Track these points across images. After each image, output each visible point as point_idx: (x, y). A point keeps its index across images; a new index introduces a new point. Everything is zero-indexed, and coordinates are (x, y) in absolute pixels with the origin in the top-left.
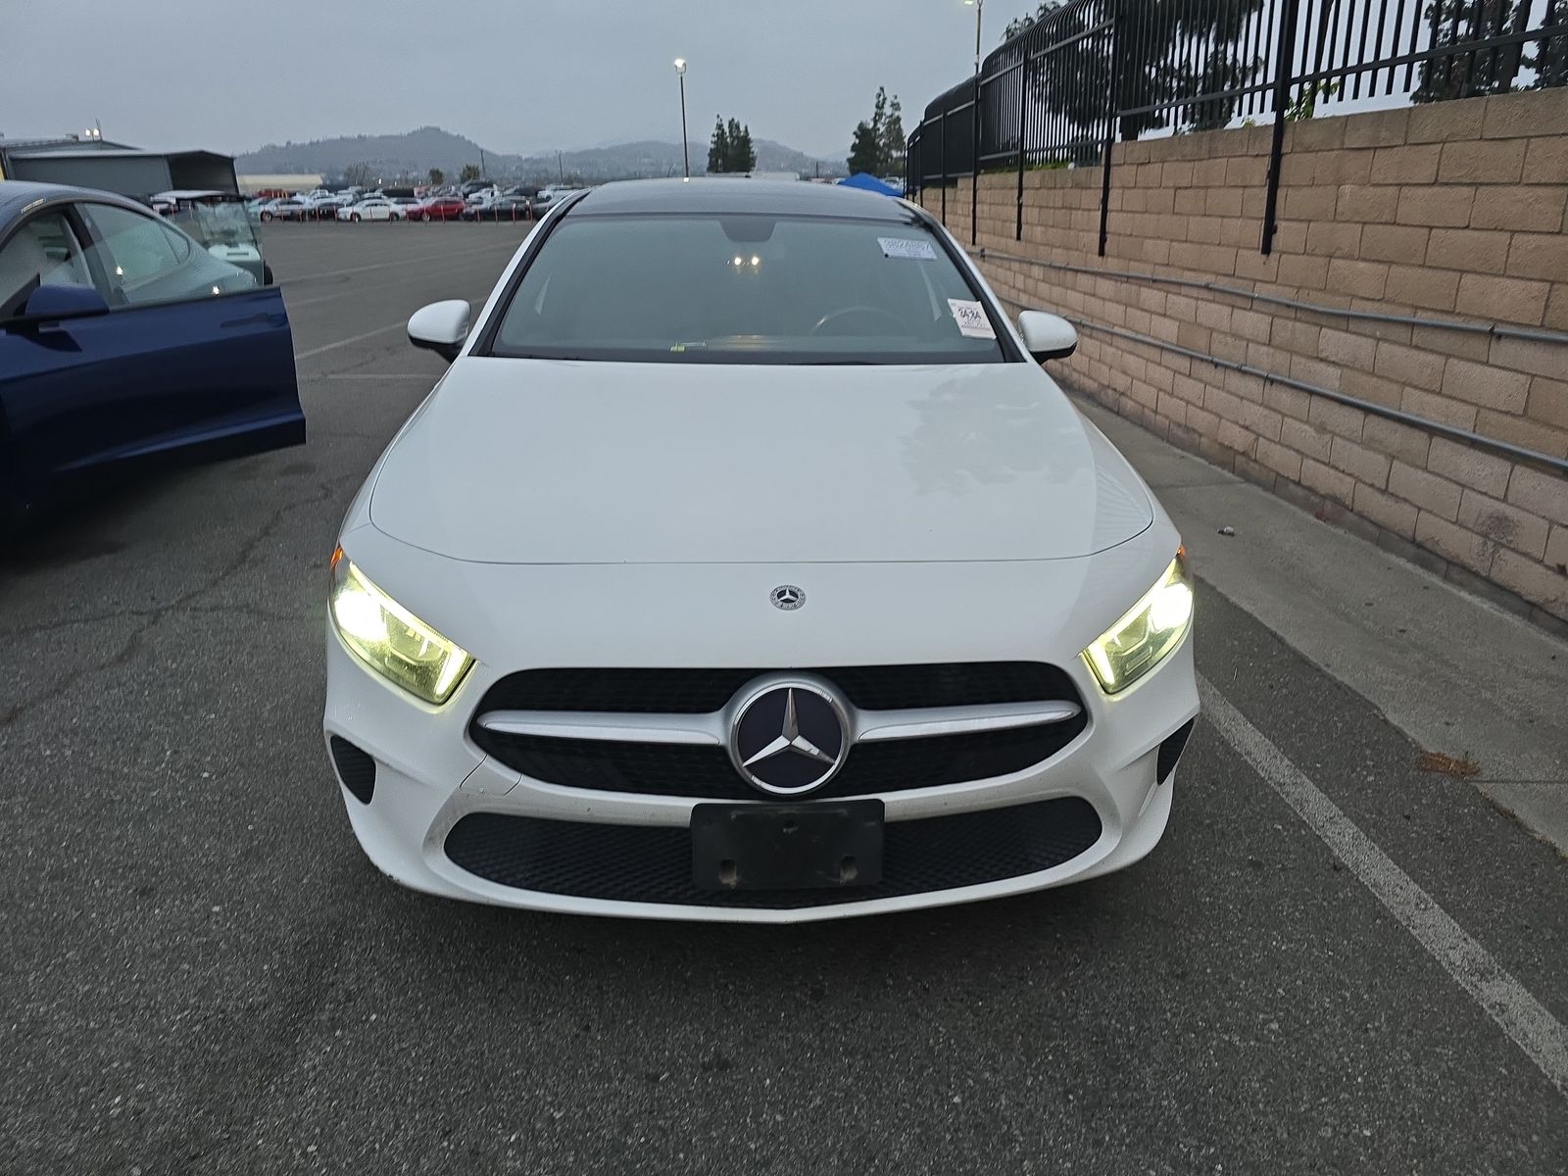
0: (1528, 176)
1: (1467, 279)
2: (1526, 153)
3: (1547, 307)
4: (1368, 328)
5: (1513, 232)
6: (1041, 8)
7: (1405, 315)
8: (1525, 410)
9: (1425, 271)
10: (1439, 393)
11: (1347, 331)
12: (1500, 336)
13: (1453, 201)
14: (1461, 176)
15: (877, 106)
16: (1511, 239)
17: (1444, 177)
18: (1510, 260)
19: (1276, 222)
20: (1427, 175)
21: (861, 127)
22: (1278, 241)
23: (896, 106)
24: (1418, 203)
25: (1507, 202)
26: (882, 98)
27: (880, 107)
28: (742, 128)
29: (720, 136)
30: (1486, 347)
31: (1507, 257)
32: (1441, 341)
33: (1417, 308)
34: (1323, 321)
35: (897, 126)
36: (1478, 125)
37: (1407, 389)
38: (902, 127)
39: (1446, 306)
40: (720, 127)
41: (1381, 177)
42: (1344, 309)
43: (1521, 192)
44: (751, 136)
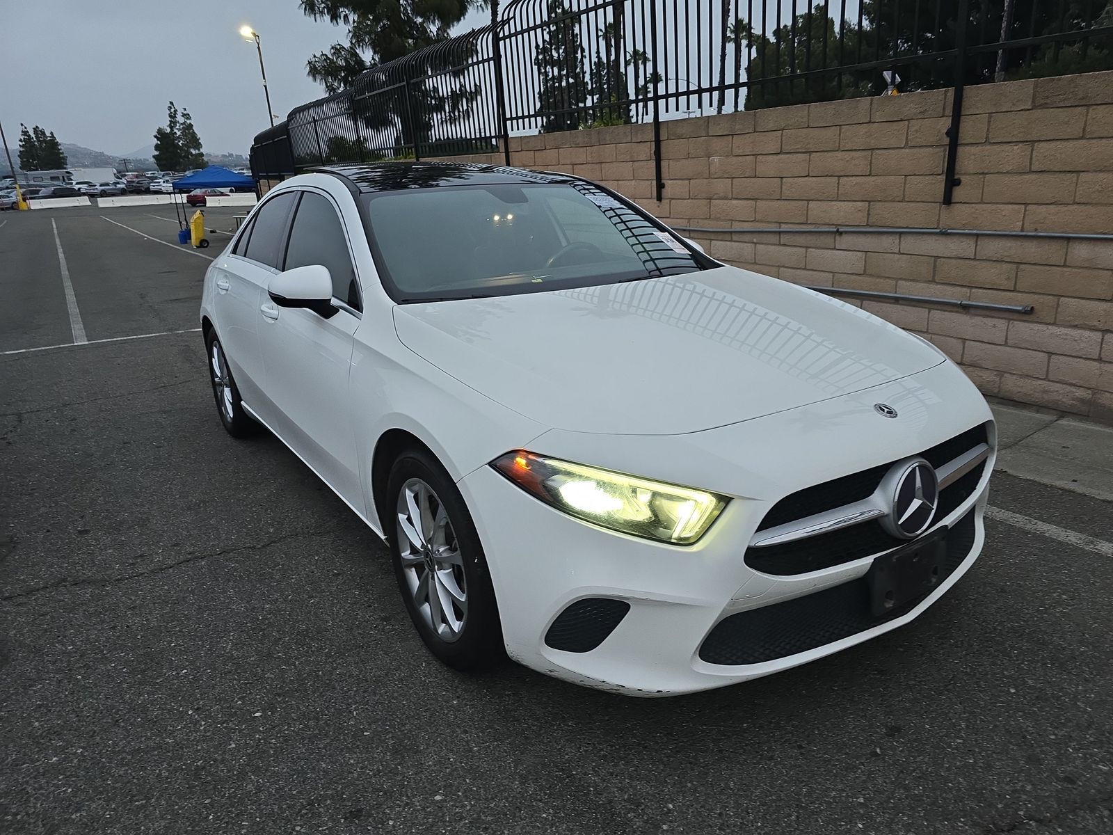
0: (844, 146)
1: (812, 204)
2: (840, 134)
3: (869, 214)
4: (747, 237)
5: (839, 177)
6: (333, 48)
7: (774, 228)
8: (865, 271)
9: (783, 202)
10: (805, 269)
11: (731, 241)
12: (841, 233)
13: (796, 163)
14: (798, 148)
15: (170, 116)
16: (839, 180)
17: (785, 148)
18: (840, 192)
19: (663, 181)
20: (773, 147)
21: (160, 131)
22: (667, 192)
23: (187, 116)
24: (769, 165)
25: (835, 161)
26: (172, 110)
27: (173, 116)
28: (48, 134)
29: (27, 139)
30: (833, 240)
31: (838, 190)
32: (801, 240)
33: (780, 223)
34: (712, 236)
35: (191, 131)
36: (805, 120)
37: (782, 269)
38: (195, 131)
39: (802, 220)
40: (25, 133)
41: (741, 151)
42: (728, 228)
43: (840, 154)
44: (58, 140)
